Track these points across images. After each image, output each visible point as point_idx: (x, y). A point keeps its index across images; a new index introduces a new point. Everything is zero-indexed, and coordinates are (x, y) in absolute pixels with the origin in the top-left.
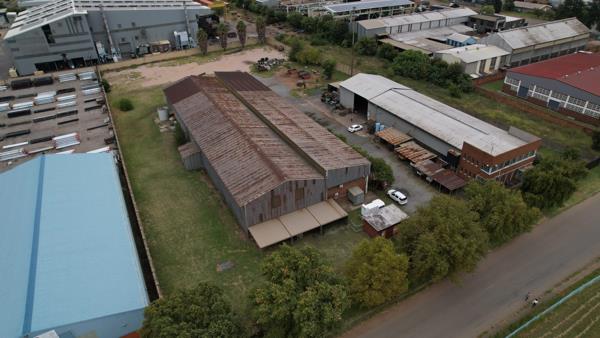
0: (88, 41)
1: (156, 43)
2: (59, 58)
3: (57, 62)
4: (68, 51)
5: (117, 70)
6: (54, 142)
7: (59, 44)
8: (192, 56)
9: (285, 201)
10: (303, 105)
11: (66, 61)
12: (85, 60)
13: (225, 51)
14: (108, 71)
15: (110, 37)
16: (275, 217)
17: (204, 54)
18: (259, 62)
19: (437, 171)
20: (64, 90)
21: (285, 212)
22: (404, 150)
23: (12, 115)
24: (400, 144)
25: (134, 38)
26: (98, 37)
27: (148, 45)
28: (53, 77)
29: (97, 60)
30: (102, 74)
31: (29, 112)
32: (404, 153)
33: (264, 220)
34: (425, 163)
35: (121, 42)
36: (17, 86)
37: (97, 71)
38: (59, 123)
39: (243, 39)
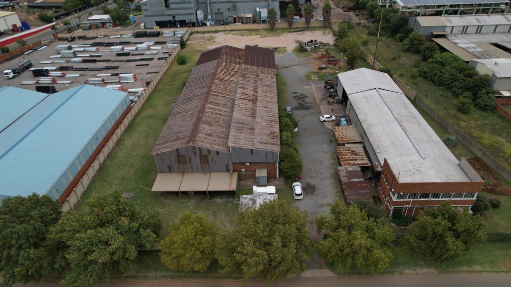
0: (191, 8)
1: (243, 15)
2: (170, 18)
3: (169, 21)
4: (176, 15)
5: (204, 33)
6: (120, 77)
7: (173, 9)
8: (263, 29)
9: (190, 160)
10: (306, 87)
11: (175, 21)
12: (187, 22)
13: (290, 29)
14: (198, 32)
15: (209, 6)
16: (183, 172)
17: (272, 29)
18: (308, 42)
19: (355, 180)
20: (159, 42)
21: (193, 170)
22: (344, 150)
23: (118, 55)
24: (346, 143)
25: (227, 10)
26: (202, 6)
27: (235, 16)
28: (160, 33)
29: (195, 23)
30: (191, 34)
31: (128, 54)
32: (342, 153)
33: (172, 171)
34: (351, 169)
35: (217, 12)
36: (137, 35)
37: (187, 31)
38: (137, 65)
39: (308, 21)
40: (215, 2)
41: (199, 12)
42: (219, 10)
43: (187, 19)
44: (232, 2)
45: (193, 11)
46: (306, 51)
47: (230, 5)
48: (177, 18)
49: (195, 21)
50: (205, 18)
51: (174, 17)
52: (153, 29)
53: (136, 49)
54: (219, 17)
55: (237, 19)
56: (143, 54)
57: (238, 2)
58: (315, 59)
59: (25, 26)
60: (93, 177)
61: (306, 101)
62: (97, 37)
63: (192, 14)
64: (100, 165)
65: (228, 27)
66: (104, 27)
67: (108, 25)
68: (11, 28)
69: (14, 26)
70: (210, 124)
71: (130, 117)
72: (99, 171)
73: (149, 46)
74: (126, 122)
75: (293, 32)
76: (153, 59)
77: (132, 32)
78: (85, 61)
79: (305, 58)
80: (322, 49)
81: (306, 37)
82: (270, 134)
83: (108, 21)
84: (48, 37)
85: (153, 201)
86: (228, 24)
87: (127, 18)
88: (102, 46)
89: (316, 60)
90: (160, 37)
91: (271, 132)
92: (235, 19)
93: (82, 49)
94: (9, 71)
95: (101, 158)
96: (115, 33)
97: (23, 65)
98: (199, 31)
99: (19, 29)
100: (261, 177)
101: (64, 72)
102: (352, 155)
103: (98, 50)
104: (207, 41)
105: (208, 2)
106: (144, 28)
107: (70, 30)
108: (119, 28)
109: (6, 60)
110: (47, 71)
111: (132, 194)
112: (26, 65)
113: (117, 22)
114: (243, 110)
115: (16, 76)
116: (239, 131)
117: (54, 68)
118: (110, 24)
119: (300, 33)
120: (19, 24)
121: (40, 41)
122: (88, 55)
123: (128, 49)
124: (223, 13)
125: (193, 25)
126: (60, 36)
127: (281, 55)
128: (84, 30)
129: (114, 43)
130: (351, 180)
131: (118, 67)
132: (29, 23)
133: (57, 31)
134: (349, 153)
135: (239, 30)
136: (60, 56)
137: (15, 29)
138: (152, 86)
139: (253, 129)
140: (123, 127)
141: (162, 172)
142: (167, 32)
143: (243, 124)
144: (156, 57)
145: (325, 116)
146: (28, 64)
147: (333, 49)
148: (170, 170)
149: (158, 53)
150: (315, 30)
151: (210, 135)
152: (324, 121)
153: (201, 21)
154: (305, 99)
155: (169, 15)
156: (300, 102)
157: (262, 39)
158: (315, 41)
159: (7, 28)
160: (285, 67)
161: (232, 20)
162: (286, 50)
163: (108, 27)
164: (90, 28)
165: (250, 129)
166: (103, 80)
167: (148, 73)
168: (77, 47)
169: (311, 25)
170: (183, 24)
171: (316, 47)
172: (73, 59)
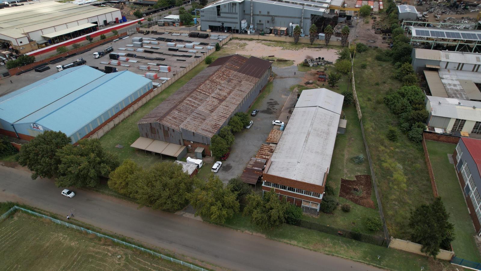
1: (278, 28)
2: (219, 24)
3: (219, 27)
4: (225, 22)
5: (241, 39)
6: (159, 68)
7: (222, 17)
8: (289, 42)
9: (158, 133)
10: (283, 97)
11: (223, 27)
12: (232, 29)
13: (312, 44)
14: (237, 38)
15: (252, 18)
16: (154, 139)
17: (296, 43)
18: (316, 59)
19: (256, 168)
20: (204, 43)
21: (159, 139)
22: (266, 147)
23: (170, 50)
24: (272, 143)
25: (267, 22)
26: (247, 17)
27: (272, 28)
28: (209, 35)
29: (238, 30)
30: (231, 40)
31: (176, 50)
32: (263, 149)
33: (148, 137)
34: (260, 161)
35: (258, 23)
36: (192, 35)
37: (227, 37)
38: (177, 60)
39: (327, 40)
40: (258, 15)
41: (243, 22)
42: (260, 21)
43: (233, 26)
44: (271, 16)
45: (238, 21)
46: (309, 66)
47: (269, 19)
48: (226, 25)
49: (238, 28)
50: (248, 27)
51: (223, 24)
52: (206, 31)
53: (184, 47)
54: (260, 27)
55: (273, 31)
56: (187, 52)
57: (276, 16)
59: (124, 19)
61: (274, 108)
62: (164, 33)
63: (237, 23)
64: (115, 125)
65: (261, 37)
66: (173, 25)
67: (176, 24)
68: (114, 20)
69: (117, 19)
70: (180, 111)
71: (148, 97)
72: (112, 129)
73: (194, 46)
74: (144, 100)
75: (313, 47)
76: (191, 56)
77: (189, 32)
78: (146, 51)
79: (303, 72)
80: (323, 66)
81: (315, 54)
82: (214, 125)
83: (177, 21)
84: (133, 29)
85: (131, 153)
86: (263, 34)
87: (192, 20)
88: (164, 41)
89: (311, 75)
90: (208, 38)
91: (216, 124)
92: (271, 30)
93: (149, 42)
94: (96, 53)
95: (117, 121)
96: (177, 32)
97: (107, 50)
99: (119, 21)
100: (198, 152)
101: (128, 58)
102: (269, 152)
103: (159, 43)
104: (238, 47)
105: (252, 14)
106: (200, 30)
107: (150, 25)
108: (184, 27)
109: (101, 45)
110: (118, 56)
111: (122, 146)
112: (108, 50)
113: (184, 21)
114: (208, 105)
115: (100, 57)
116: (194, 119)
117: (124, 54)
118: (178, 24)
119: (318, 49)
120: (120, 18)
121: (126, 33)
122: (150, 47)
123: (180, 46)
124: (263, 24)
125: (237, 32)
126: (141, 29)
127: (286, 67)
128: (159, 26)
129: (172, 40)
130: (253, 168)
131: (165, 59)
132: (127, 17)
133: (141, 25)
134: (268, 150)
135: (269, 41)
136: (132, 45)
137: (117, 21)
138: (176, 78)
139: (204, 120)
140: (140, 103)
141: (142, 136)
142: (214, 35)
143: (201, 115)
144: (194, 55)
145: (276, 121)
146: (111, 49)
147: (333, 68)
148: (147, 136)
149: (197, 52)
150: (332, 48)
151: (175, 118)
152: (275, 125)
153: (244, 29)
154: (275, 105)
155: (219, 22)
156: (269, 107)
157: (283, 51)
158: (323, 59)
159: (112, 20)
160: (281, 78)
161: (269, 31)
162: (293, 64)
163: (176, 25)
164: (164, 25)
165: (202, 119)
166: (149, 68)
167: (181, 67)
168: (146, 39)
169: (330, 43)
170: (229, 30)
171: (318, 64)
172: (139, 49)
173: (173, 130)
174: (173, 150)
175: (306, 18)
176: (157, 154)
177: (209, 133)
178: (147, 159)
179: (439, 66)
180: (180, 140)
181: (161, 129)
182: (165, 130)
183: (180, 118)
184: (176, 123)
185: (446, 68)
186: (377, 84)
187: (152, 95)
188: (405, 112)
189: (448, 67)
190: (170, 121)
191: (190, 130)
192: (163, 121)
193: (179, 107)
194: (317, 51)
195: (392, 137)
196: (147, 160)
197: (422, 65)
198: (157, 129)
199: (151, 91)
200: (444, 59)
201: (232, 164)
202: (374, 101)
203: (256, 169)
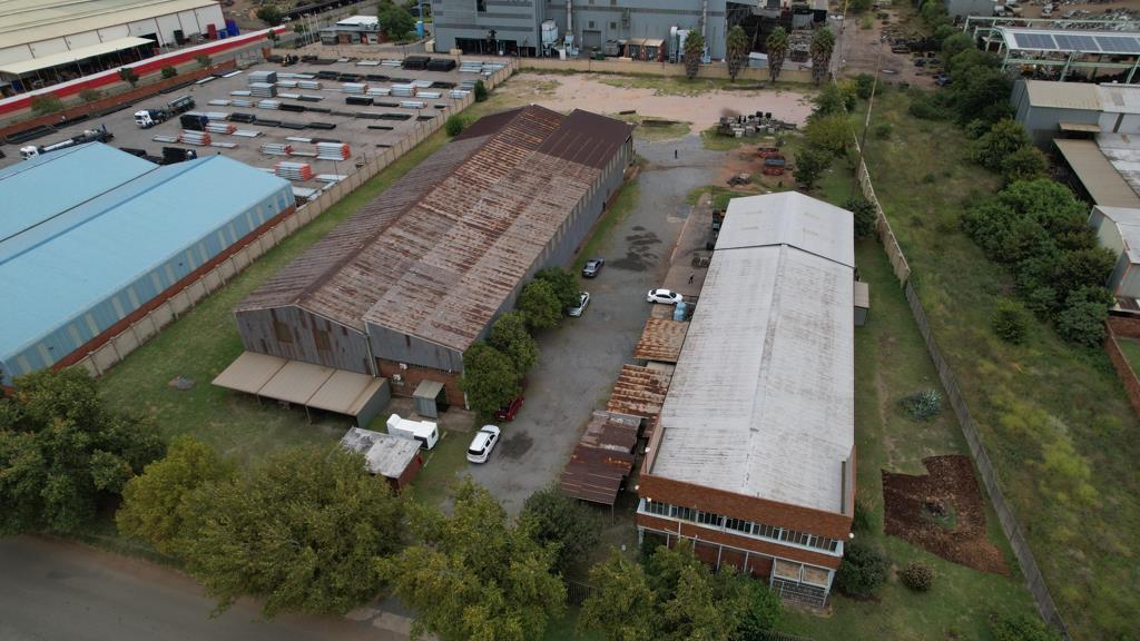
1: (640, 41)
3: (483, 40)
4: (498, 28)
5: (543, 72)
6: (318, 148)
7: (491, 15)
8: (673, 77)
9: (298, 338)
10: (672, 219)
11: (493, 42)
12: (518, 45)
13: (733, 81)
14: (532, 70)
15: (569, 16)
16: (287, 358)
17: (691, 78)
18: (751, 117)
19: (609, 447)
20: (442, 84)
21: (303, 358)
22: (636, 376)
23: (351, 101)
24: (653, 361)
25: (609, 25)
26: (557, 13)
27: (623, 42)
28: (457, 62)
29: (534, 49)
30: (515, 73)
31: (369, 102)
32: (628, 380)
33: (269, 352)
34: (620, 420)
35: (588, 29)
36: (410, 64)
37: (506, 66)
38: (370, 127)
39: (775, 68)
40: (585, 8)
41: (546, 26)
42: (592, 24)
43: (520, 39)
44: (620, 9)
45: (532, 23)
46: (733, 135)
47: (616, 17)
48: (500, 36)
49: (534, 43)
50: (561, 40)
51: (493, 33)
52: (448, 53)
53: (390, 94)
54: (592, 41)
55: (626, 49)
56: (397, 105)
57: (635, 10)
58: (741, 157)
59: (232, 29)
60: (149, 336)
61: (649, 251)
62: (335, 61)
63: (531, 30)
64: (174, 315)
65: (597, 65)
66: (362, 42)
67: (370, 37)
68: (204, 31)
69: (212, 27)
70: (367, 269)
71: (280, 231)
72: (165, 328)
73: (415, 89)
74: (268, 240)
75: (736, 88)
76: (408, 117)
77: (402, 56)
78: (283, 107)
79: (719, 153)
80: (771, 135)
81: (747, 104)
82: (474, 311)
83: (372, 30)
84: (252, 53)
85: (215, 404)
86: (602, 57)
87: (411, 27)
88: (335, 79)
89: (742, 159)
90: (454, 71)
91: (477, 306)
92: (622, 47)
93: (294, 83)
94: (143, 113)
95: (180, 303)
96: (371, 56)
97: (174, 104)
98: (536, 67)
99: (218, 34)
100: (423, 398)
101: (234, 124)
102: (646, 389)
103: (320, 87)
104: (537, 92)
105: (569, 6)
106: (432, 50)
107: (299, 43)
108: (389, 45)
109: (161, 92)
110: (205, 120)
111: (189, 382)
112: (180, 105)
113: (390, 32)
114: (452, 250)
115: (155, 124)
116: (409, 293)
117: (223, 115)
118: (374, 37)
119: (750, 92)
120: (220, 25)
121: (234, 61)
122: (297, 96)
123: (376, 90)
124: (599, 32)
125: (531, 53)
126: (275, 52)
127: (670, 140)
128: (325, 43)
129: (357, 76)
130: (602, 446)
131: (335, 126)
132: (238, 23)
133: (277, 43)
134: (642, 383)
135: (619, 74)
136: (248, 93)
137: (211, 34)
138: (365, 174)
139: (441, 294)
140: (255, 249)
141: (252, 349)
142: (470, 63)
143: (430, 279)
144: (415, 114)
145: (659, 292)
146: (186, 102)
147: (800, 139)
148: (265, 350)
149: (425, 106)
150: (788, 89)
151: (351, 292)
152: (655, 302)
153: (549, 45)
154: (649, 246)
155: (483, 28)
156: (634, 250)
157: (658, 98)
158: (769, 115)
159: (197, 31)
160: (660, 168)
161: (616, 50)
162: (689, 130)
163: (370, 42)
164: (337, 41)
165: (435, 292)
166: (288, 150)
167: (378, 146)
168: (287, 77)
169: (782, 77)
170: (511, 48)
171: (758, 130)
172: (265, 101)
173: (345, 330)
174: (343, 392)
175: (714, 14)
176: (293, 406)
177: (457, 337)
178: (263, 423)
179: (1097, 125)
180: (365, 361)
181: (304, 325)
182: (319, 327)
183: (365, 292)
184: (353, 308)
185: (1115, 130)
186: (929, 179)
187: (292, 223)
188: (1034, 255)
189: (1121, 129)
190: (335, 301)
191: (395, 327)
192: (310, 302)
193: (363, 256)
194: (749, 96)
195: (1010, 332)
196: (263, 427)
197: (1048, 124)
198: (296, 329)
199: (288, 212)
200: (1109, 107)
201: (533, 431)
202: (933, 226)
203: (610, 451)
